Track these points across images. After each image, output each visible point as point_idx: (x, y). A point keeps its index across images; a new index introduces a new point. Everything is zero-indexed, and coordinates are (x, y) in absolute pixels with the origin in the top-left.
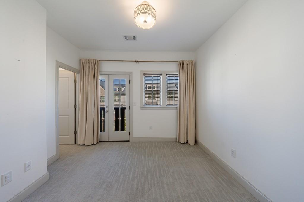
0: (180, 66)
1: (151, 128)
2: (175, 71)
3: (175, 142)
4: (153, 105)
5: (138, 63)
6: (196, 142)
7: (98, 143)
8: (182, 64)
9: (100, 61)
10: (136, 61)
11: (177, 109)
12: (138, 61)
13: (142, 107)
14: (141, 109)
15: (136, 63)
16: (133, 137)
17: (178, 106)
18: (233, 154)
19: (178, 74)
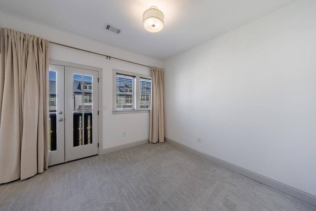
0: (153, 71)
1: (124, 134)
2: (148, 76)
3: (148, 143)
4: (125, 109)
5: (110, 59)
6: (165, 139)
7: (45, 169)
8: (153, 70)
9: (50, 42)
10: (107, 57)
11: (150, 112)
12: (110, 57)
13: (114, 112)
14: (113, 114)
15: (107, 58)
16: (103, 149)
17: (151, 109)
18: (199, 140)
19: (151, 79)
